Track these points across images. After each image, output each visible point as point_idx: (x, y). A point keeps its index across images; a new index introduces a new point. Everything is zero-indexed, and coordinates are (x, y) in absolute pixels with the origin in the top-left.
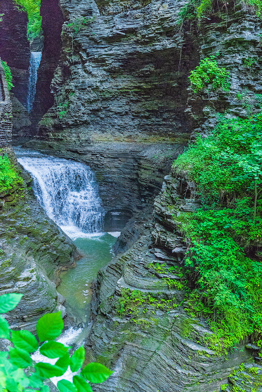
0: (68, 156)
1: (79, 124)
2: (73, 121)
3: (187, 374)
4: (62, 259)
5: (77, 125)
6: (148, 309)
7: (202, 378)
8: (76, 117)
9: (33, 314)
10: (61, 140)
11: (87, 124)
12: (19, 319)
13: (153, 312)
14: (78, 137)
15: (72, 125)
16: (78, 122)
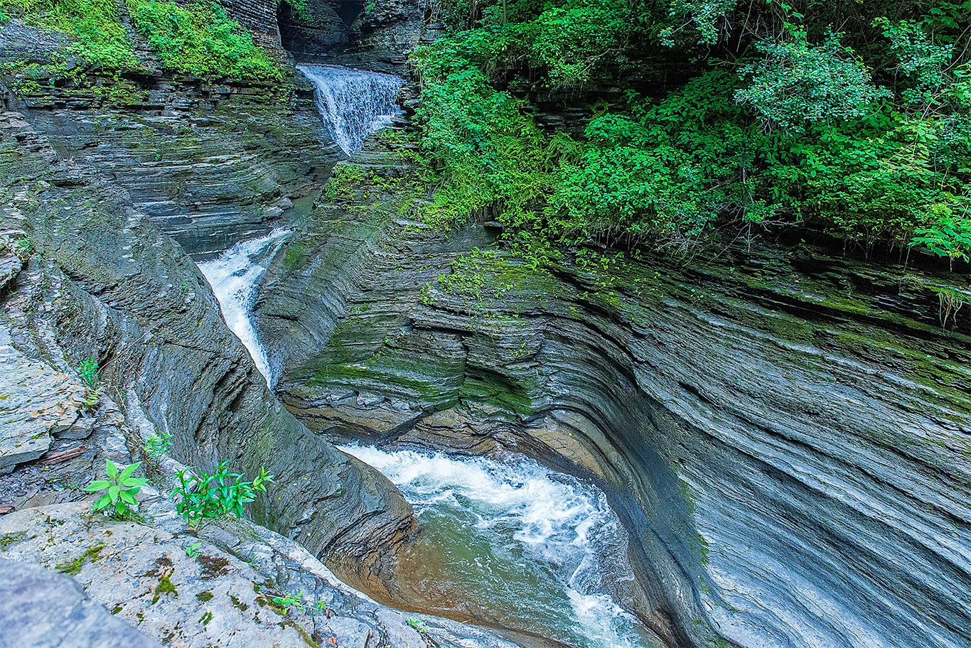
0: (379, 69)
1: (392, 21)
2: (384, 16)
3: (385, 256)
4: (320, 172)
5: (390, 22)
6: (370, 192)
7: (407, 262)
8: (387, 10)
9: (211, 201)
10: (372, 47)
11: (405, 21)
12: (190, 207)
13: (378, 196)
14: (393, 40)
15: (383, 22)
16: (390, 16)
